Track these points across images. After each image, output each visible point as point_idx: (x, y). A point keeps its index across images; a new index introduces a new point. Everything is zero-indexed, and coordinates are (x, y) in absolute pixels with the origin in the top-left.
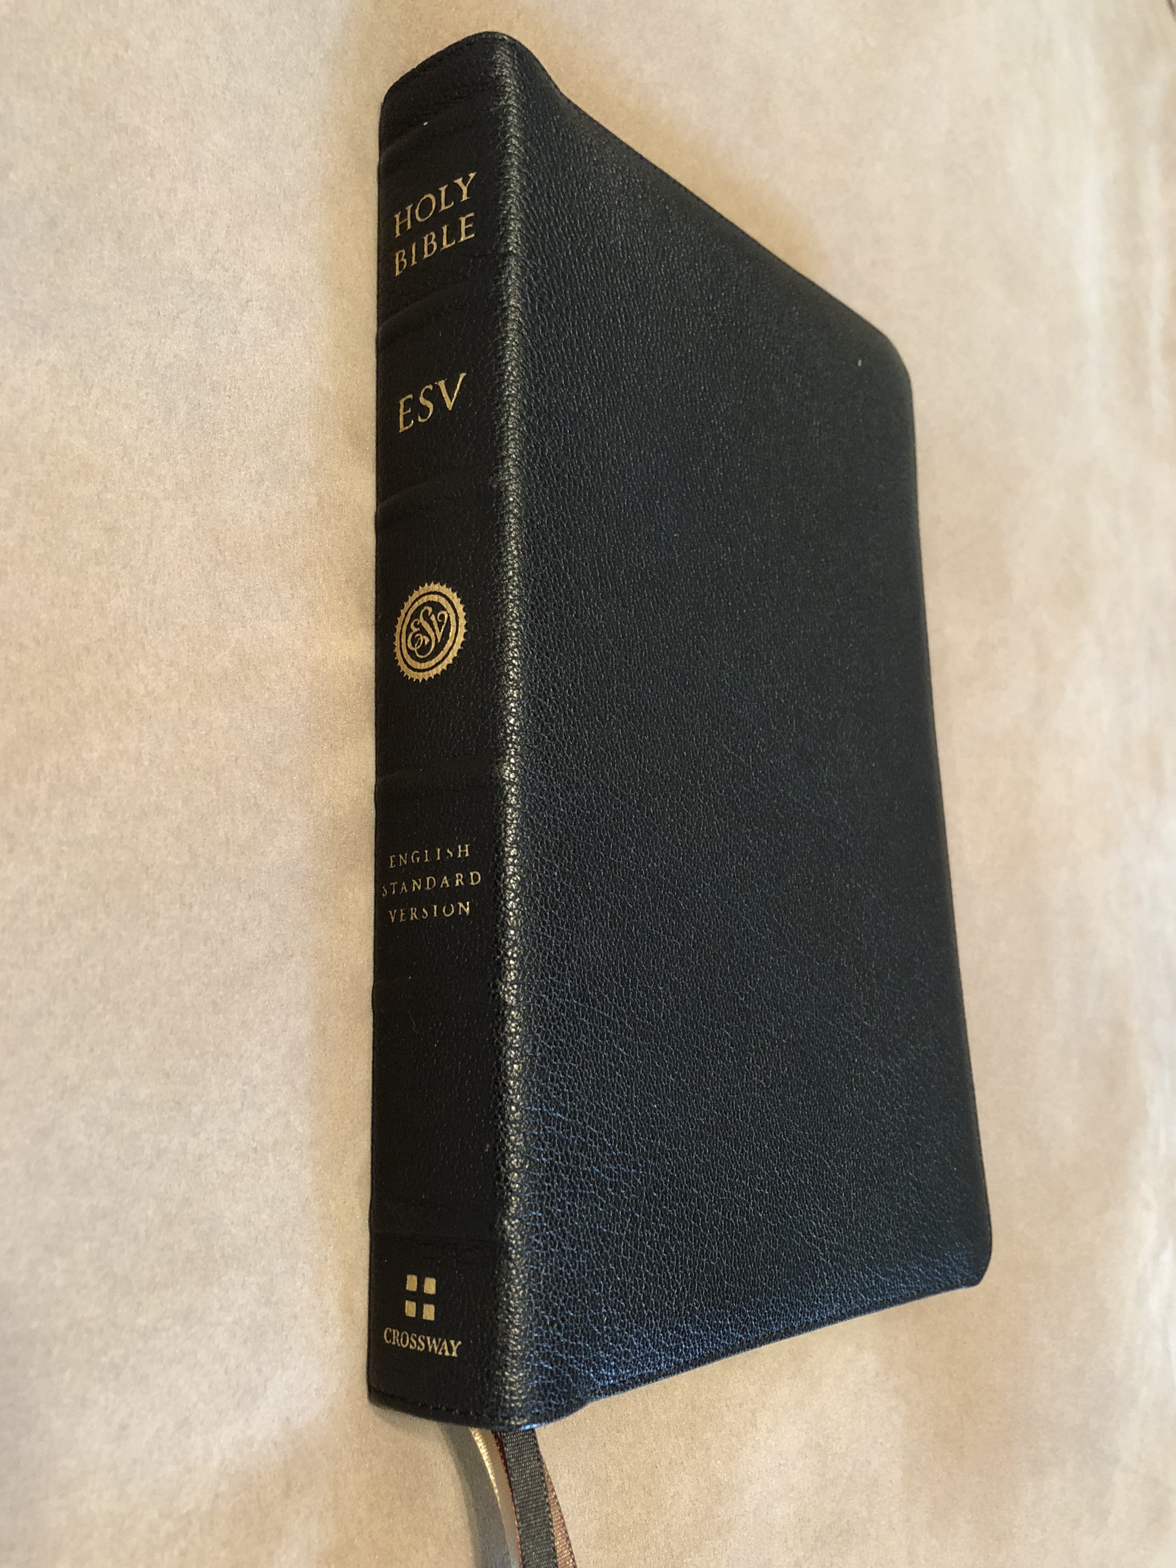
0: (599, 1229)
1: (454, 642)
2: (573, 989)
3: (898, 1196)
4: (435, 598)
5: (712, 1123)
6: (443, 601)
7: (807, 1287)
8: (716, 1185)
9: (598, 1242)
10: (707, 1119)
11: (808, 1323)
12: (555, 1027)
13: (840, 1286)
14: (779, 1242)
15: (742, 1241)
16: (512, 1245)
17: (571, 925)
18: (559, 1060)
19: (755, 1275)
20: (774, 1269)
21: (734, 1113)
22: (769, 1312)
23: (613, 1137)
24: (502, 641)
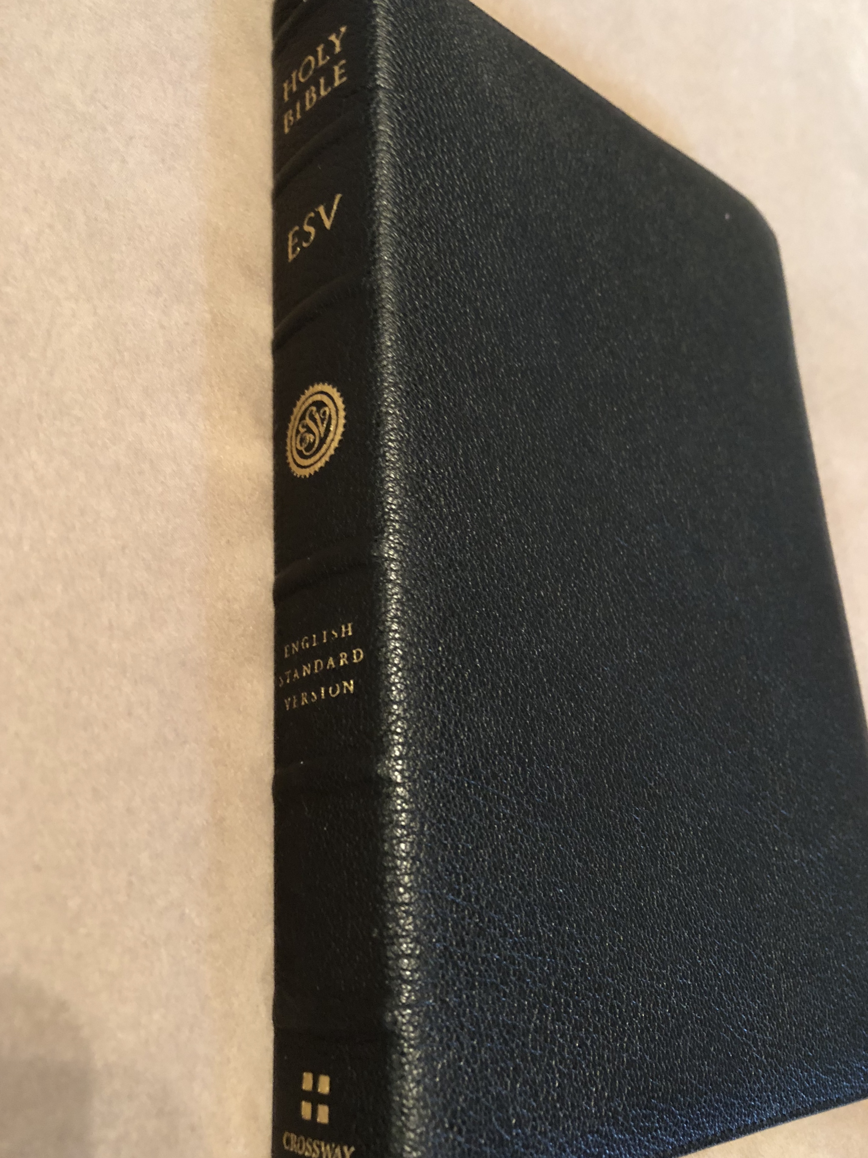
0: (503, 1020)
1: (335, 434)
2: (463, 766)
3: (832, 989)
4: (318, 397)
5: (625, 910)
6: (325, 399)
7: (741, 1086)
8: (634, 975)
9: (501, 1035)
10: (620, 905)
11: (746, 1125)
12: (444, 805)
13: (778, 1085)
14: (707, 1036)
15: (666, 1035)
16: (403, 1038)
17: (459, 701)
18: (450, 839)
19: (683, 1072)
20: (703, 1064)
21: (649, 899)
22: (702, 1113)
23: (514, 922)
24: (378, 425)
